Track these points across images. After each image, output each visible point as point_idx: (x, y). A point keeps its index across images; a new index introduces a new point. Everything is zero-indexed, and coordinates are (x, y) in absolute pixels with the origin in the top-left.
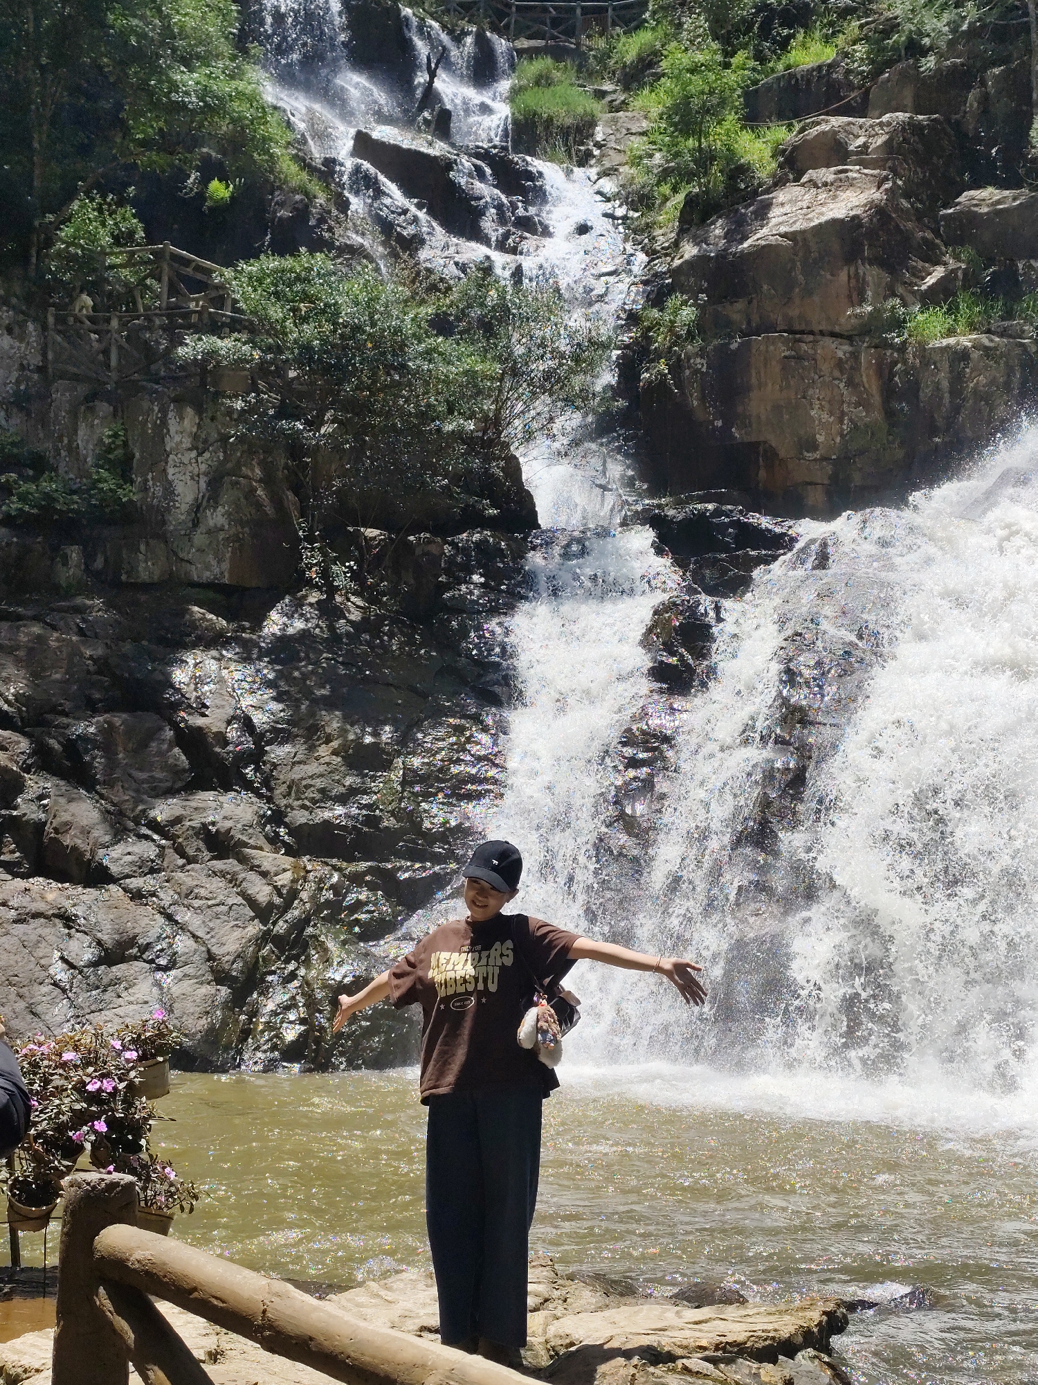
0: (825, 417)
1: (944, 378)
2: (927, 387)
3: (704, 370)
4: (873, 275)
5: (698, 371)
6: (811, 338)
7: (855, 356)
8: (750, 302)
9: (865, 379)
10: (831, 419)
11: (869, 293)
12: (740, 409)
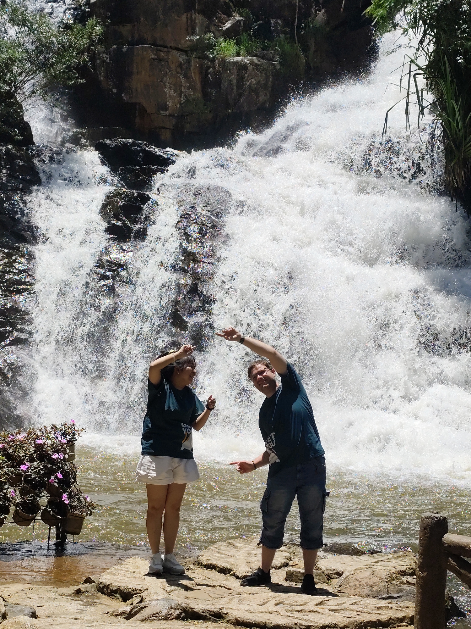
0: (172, 92)
1: (234, 78)
2: (226, 82)
3: (108, 61)
4: (199, 18)
5: (105, 61)
6: (165, 49)
7: (188, 61)
8: (134, 27)
9: (193, 75)
10: (175, 95)
11: (197, 29)
12: (127, 84)
